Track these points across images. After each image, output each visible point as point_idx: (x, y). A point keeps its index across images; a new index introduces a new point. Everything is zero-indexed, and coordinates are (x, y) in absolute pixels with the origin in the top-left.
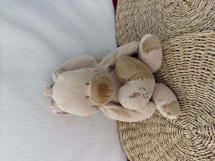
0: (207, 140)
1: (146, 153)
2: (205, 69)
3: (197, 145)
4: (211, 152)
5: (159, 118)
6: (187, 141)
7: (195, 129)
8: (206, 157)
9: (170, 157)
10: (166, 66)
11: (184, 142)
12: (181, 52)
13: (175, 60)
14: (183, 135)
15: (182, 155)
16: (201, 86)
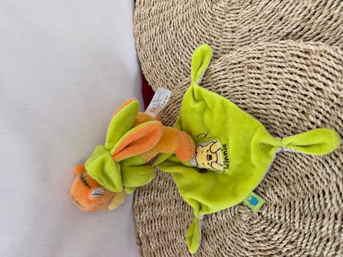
0: (273, 228)
1: (171, 232)
2: (299, 111)
3: (255, 233)
4: (275, 248)
6: (242, 224)
8: (266, 254)
9: (209, 245)
10: (233, 92)
11: (236, 224)
12: (263, 72)
13: (251, 85)
14: (237, 214)
15: (229, 245)
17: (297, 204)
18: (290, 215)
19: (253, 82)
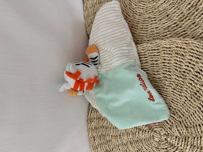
0: (173, 148)
6: (154, 142)
7: (166, 135)
11: (150, 142)
16: (192, 101)
17: (190, 139)
18: (185, 144)
19: (178, 63)
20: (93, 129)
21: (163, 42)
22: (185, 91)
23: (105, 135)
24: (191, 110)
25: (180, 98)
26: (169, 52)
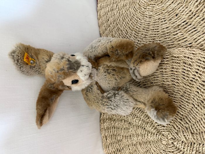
0: (179, 152)
1: (120, 135)
3: (168, 151)
5: (143, 114)
7: (173, 139)
11: (158, 144)
16: (198, 108)
17: (195, 145)
18: (190, 150)
19: (185, 72)
20: (105, 128)
21: (172, 51)
22: (193, 99)
23: (116, 135)
24: (197, 117)
25: (188, 105)
26: (177, 61)
